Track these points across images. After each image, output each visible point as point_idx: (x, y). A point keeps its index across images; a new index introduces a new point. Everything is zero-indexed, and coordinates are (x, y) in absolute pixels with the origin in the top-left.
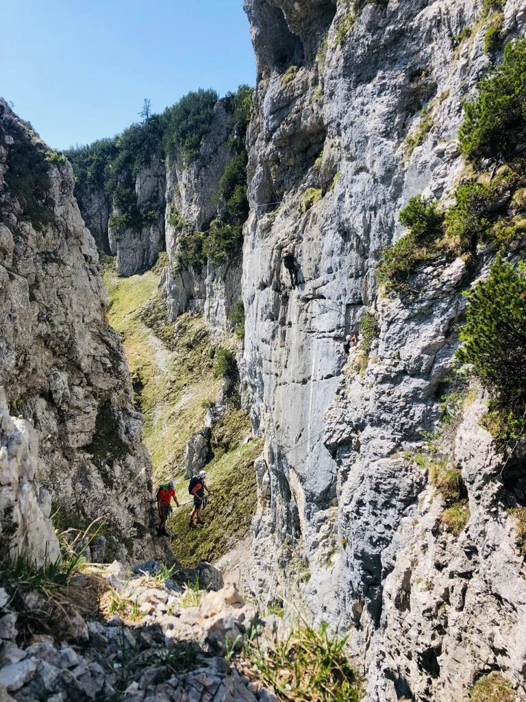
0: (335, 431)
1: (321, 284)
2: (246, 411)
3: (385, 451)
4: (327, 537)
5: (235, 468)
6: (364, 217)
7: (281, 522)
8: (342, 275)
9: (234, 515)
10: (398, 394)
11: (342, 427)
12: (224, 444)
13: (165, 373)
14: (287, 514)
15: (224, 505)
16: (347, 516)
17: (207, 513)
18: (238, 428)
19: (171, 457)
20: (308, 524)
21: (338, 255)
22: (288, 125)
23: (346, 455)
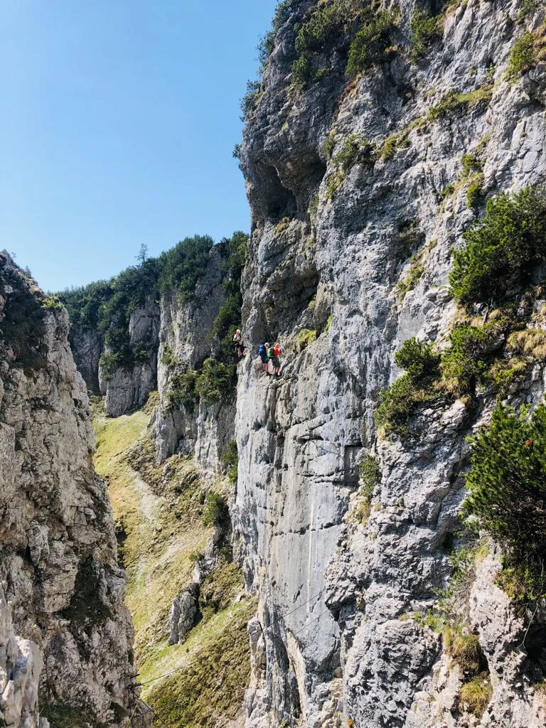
0: (337, 589)
1: (318, 424)
2: (238, 564)
3: (393, 611)
4: (331, 716)
5: (226, 631)
6: (359, 358)
7: (278, 698)
8: (339, 416)
9: (224, 688)
10: (404, 546)
11: (344, 584)
12: (214, 603)
13: (151, 521)
14: (285, 687)
15: (213, 676)
16: (354, 691)
17: (194, 687)
18: (229, 584)
19: (154, 618)
20: (309, 699)
21: (335, 395)
22: (281, 270)
23: (350, 616)
